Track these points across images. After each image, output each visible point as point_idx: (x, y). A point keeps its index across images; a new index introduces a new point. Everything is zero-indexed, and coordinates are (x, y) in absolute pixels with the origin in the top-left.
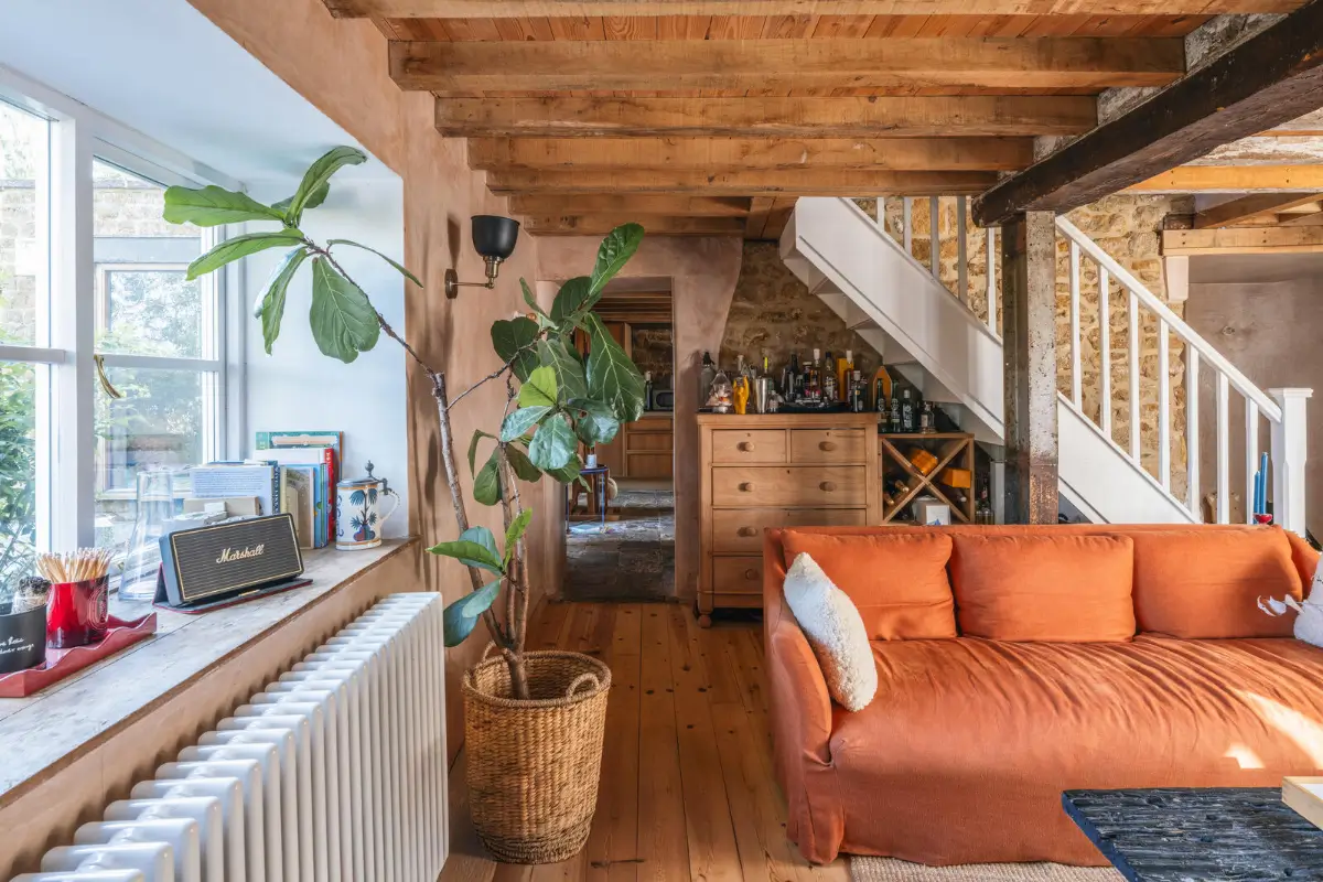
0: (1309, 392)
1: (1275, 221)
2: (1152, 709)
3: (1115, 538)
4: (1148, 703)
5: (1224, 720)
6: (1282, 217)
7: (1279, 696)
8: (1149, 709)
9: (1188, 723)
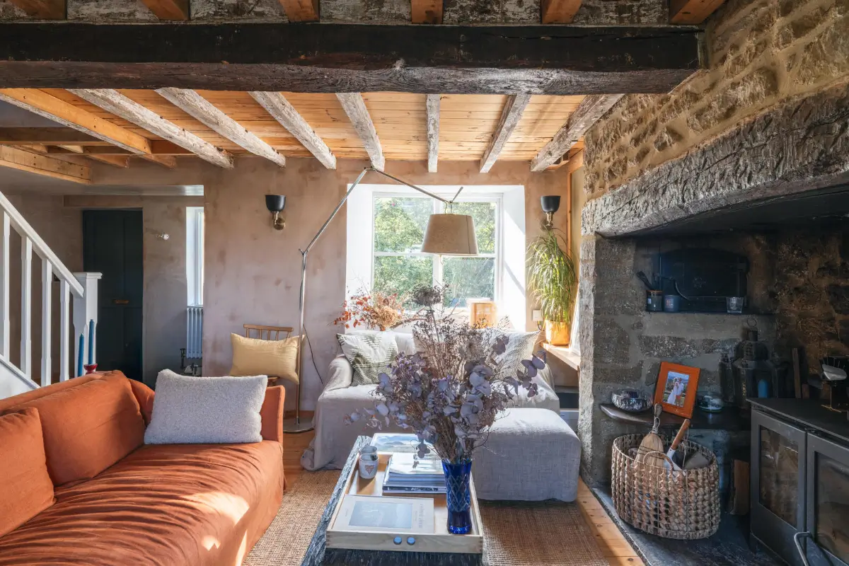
0: (99, 275)
1: (44, 150)
2: (163, 544)
3: (22, 412)
4: (158, 542)
5: (199, 521)
6: (52, 149)
7: (205, 485)
8: (161, 546)
9: (186, 538)
